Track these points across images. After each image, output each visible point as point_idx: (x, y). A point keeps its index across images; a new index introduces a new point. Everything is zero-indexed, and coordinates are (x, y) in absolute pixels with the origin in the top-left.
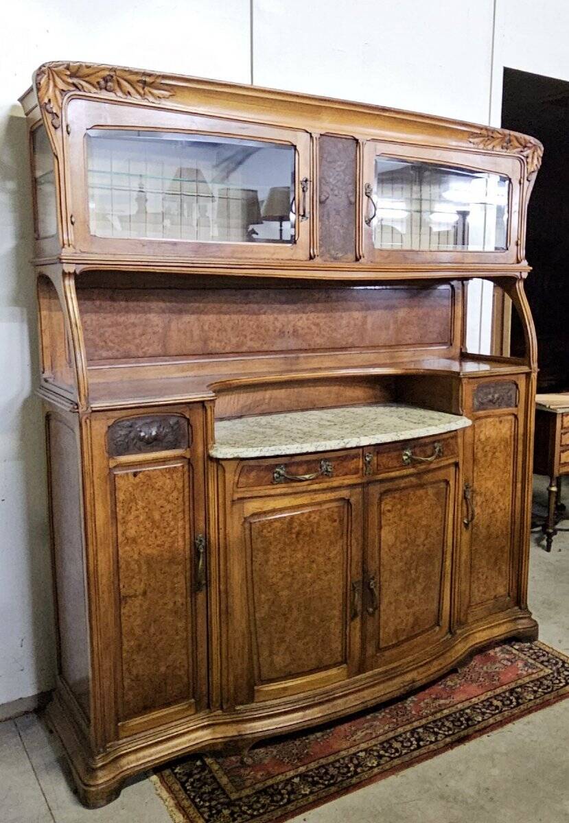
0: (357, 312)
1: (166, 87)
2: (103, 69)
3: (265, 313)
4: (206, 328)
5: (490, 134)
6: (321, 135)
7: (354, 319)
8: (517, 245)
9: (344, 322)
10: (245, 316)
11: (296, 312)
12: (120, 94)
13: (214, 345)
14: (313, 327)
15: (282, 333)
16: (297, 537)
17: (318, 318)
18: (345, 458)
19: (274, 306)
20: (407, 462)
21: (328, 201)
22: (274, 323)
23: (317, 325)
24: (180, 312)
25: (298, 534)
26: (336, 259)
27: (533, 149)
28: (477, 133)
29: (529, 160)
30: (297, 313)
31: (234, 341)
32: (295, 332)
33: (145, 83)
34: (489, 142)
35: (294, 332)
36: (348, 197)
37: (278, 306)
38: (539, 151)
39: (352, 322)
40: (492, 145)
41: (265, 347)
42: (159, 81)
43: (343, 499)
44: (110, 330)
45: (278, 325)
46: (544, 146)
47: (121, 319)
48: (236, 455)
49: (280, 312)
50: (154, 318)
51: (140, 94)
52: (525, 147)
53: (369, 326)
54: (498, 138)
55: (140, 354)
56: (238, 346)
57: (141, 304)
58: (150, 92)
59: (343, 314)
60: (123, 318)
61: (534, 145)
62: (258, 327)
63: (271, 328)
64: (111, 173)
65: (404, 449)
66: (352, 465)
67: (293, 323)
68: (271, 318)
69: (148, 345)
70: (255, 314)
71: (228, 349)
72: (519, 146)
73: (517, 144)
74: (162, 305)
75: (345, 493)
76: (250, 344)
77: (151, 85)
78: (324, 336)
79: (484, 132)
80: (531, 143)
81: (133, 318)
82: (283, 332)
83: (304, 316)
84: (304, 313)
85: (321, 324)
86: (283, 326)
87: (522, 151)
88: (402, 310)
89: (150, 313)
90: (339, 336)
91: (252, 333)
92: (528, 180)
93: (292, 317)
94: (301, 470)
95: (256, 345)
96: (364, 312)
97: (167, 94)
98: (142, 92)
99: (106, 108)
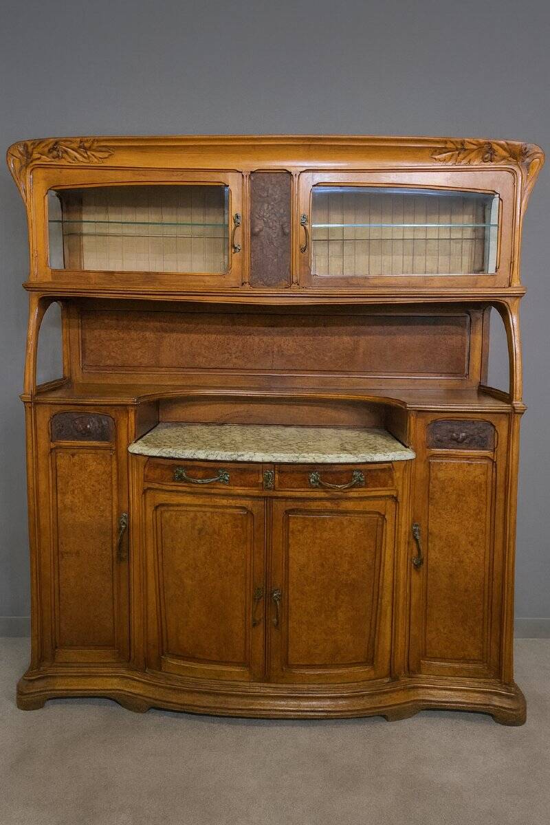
1: (104, 149)
3: (250, 334)
4: (195, 345)
6: (252, 172)
10: (231, 336)
12: (69, 160)
13: (201, 361)
14: (298, 348)
16: (199, 534)
17: (305, 340)
18: (243, 471)
20: (314, 485)
21: (262, 233)
22: (259, 343)
24: (173, 330)
25: (200, 531)
26: (269, 286)
30: (284, 335)
32: (280, 352)
33: (85, 148)
34: (461, 156)
36: (283, 229)
39: (342, 346)
41: (249, 366)
42: (96, 144)
43: (243, 508)
45: (263, 345)
48: (140, 452)
50: (150, 335)
51: (84, 157)
53: (361, 351)
55: (136, 364)
56: (224, 363)
58: (93, 155)
60: (125, 334)
63: (256, 348)
64: (62, 222)
65: (311, 472)
66: (252, 478)
67: (277, 345)
68: (257, 339)
69: (143, 357)
70: (240, 334)
71: (213, 365)
75: (246, 503)
76: (235, 361)
77: (90, 149)
81: (132, 334)
83: (291, 338)
84: (290, 335)
86: (268, 346)
89: (146, 331)
91: (237, 352)
94: (200, 474)
95: (240, 363)
97: (106, 155)
98: (86, 155)
99: (61, 172)
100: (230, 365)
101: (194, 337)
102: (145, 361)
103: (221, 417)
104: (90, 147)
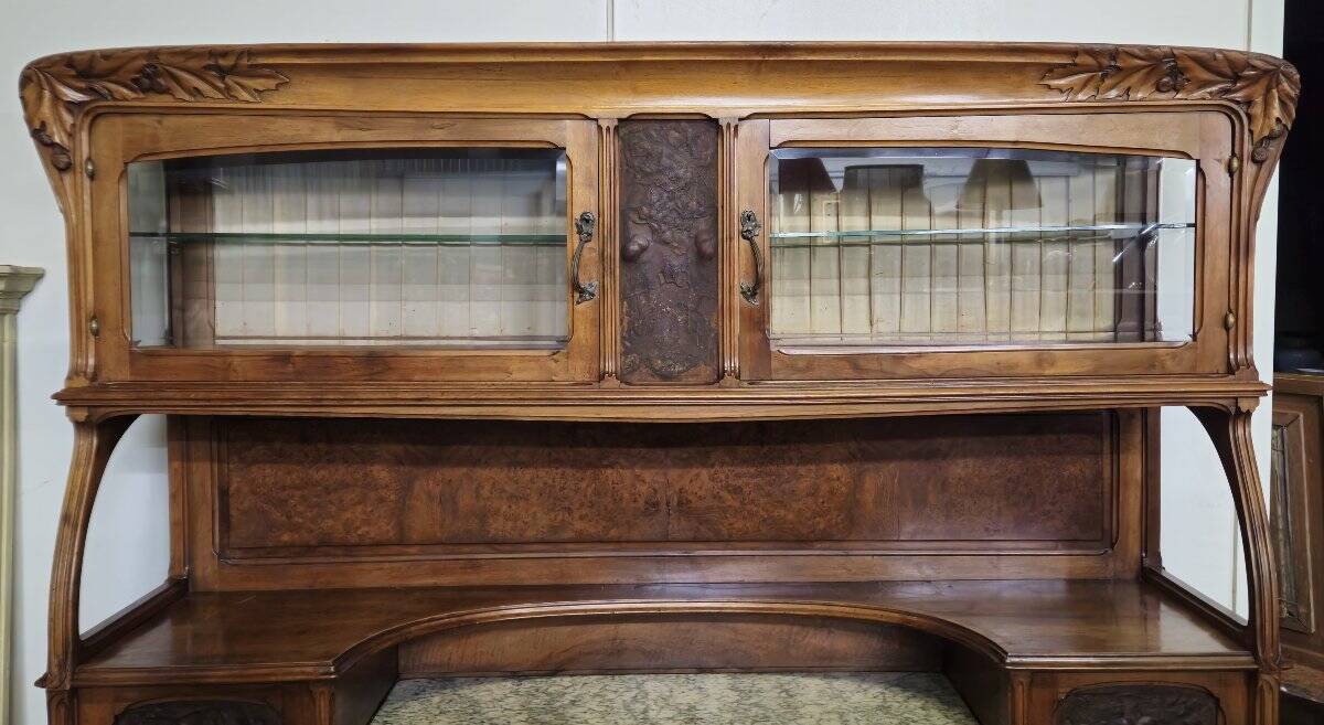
0: (837, 466)
1: (267, 71)
2: (135, 58)
3: (611, 466)
4: (485, 492)
5: (1105, 62)
6: (620, 121)
7: (829, 479)
8: (1226, 327)
9: (803, 485)
10: (569, 471)
11: (687, 463)
12: (182, 94)
13: (497, 527)
14: (724, 494)
15: (652, 506)
17: (738, 476)
19: (634, 451)
22: (633, 486)
23: (737, 490)
24: (435, 461)
27: (1264, 82)
28: (1064, 66)
29: (1257, 110)
30: (691, 466)
31: (544, 520)
32: (683, 503)
33: (221, 69)
34: (1108, 82)
35: (680, 503)
37: (644, 451)
38: (1286, 85)
39: (825, 488)
40: (1126, 84)
41: (613, 533)
42: (245, 62)
44: (298, 493)
45: (643, 489)
46: (1300, 72)
47: (320, 474)
49: (648, 463)
50: (381, 473)
51: (217, 88)
52: (1236, 78)
53: (869, 497)
54: (1137, 69)
55: (353, 539)
56: (554, 529)
57: (356, 447)
58: (240, 84)
59: (802, 470)
60: (322, 472)
61: (1266, 72)
62: (597, 493)
63: (626, 495)
67: (677, 488)
68: (627, 473)
69: (367, 522)
70: (590, 465)
71: (531, 534)
72: (1219, 78)
73: (1206, 76)
74: (397, 448)
76: (579, 525)
77: (232, 71)
78: (752, 515)
79: (1081, 60)
80: (1254, 68)
81: (340, 472)
82: (656, 505)
83: (704, 473)
84: (704, 465)
85: (746, 490)
86: (655, 491)
87: (1227, 91)
88: (961, 462)
89: (373, 463)
90: (791, 516)
91: (582, 505)
92: (1254, 160)
93: (674, 473)
95: (591, 529)
96: (858, 464)
97: (272, 83)
98: (222, 85)
99: (160, 122)
100: (569, 535)
101: (483, 473)
102: (373, 532)
103: (550, 656)
104: (235, 66)
